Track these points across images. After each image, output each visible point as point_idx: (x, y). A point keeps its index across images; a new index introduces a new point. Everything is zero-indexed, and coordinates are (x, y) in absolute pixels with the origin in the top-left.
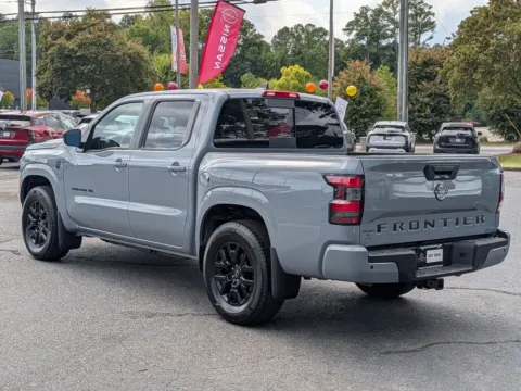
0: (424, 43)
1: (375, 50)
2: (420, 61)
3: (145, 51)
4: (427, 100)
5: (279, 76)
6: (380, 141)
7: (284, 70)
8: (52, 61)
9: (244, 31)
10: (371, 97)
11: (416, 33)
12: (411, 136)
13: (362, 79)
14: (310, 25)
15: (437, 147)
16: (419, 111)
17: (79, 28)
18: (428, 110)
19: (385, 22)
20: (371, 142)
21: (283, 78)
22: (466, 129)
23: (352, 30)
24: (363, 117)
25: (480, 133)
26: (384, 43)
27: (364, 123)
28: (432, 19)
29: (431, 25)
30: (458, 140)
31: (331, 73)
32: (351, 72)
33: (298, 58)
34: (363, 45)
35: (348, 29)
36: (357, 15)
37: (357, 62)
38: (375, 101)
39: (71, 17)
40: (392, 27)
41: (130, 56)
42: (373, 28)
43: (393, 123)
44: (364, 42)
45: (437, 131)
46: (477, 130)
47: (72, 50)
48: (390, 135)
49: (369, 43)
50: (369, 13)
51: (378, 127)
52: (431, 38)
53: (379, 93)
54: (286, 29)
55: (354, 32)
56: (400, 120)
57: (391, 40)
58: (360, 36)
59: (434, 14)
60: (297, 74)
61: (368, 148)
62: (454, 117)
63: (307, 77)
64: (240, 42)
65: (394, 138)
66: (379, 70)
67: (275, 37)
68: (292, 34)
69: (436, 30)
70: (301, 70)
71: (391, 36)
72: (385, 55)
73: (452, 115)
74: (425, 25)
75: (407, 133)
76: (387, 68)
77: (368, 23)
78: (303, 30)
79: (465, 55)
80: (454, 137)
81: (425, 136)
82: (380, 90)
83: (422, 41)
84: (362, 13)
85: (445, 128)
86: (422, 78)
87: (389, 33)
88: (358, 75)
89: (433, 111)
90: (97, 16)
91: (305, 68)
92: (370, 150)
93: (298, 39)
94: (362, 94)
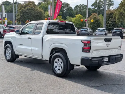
0: (111, 9)
1: (99, 11)
2: (110, 13)
3: (43, 11)
4: (111, 22)
5: (75, 17)
6: (99, 33)
7: (76, 15)
8: (20, 13)
9: (67, 6)
10: (98, 22)
11: (109, 6)
12: (106, 31)
13: (95, 18)
14: (83, 4)
15: (113, 34)
16: (109, 25)
17: (27, 6)
18: (111, 25)
19: (102, 4)
20: (97, 33)
21: (76, 17)
22: (120, 30)
23: (93, 6)
24: (95, 27)
25: (123, 31)
26: (101, 9)
27: (96, 28)
28: (113, 3)
29: (113, 4)
30: (118, 33)
31: (87, 16)
32: (92, 16)
33: (80, 12)
34: (96, 9)
35: (92, 6)
36: (95, 2)
37: (94, 13)
38: (98, 23)
39: (26, 3)
40: (103, 5)
41: (39, 12)
42: (98, 5)
43: (102, 28)
44: (96, 8)
45: (113, 30)
46: (123, 30)
47: (25, 11)
48: (101, 31)
49: (97, 9)
50: (98, 2)
51: (98, 29)
52: (113, 8)
53: (99, 21)
54: (77, 5)
55: (94, 6)
56: (104, 28)
57: (103, 8)
58: (95, 7)
59: (113, 2)
60: (80, 16)
61: (96, 34)
62: (118, 27)
63: (82, 17)
64: (66, 9)
65: (102, 32)
66: (100, 15)
67: (75, 8)
68: (79, 7)
69: (114, 5)
70: (81, 15)
71: (103, 7)
72: (101, 12)
73: (117, 26)
74: (111, 4)
75: (105, 31)
76: (102, 15)
77: (97, 4)
78: (81, 6)
79: (120, 12)
80: (117, 32)
81: (111, 31)
82: (100, 20)
83: (110, 8)
84: (96, 1)
85: (115, 30)
86: (110, 17)
87: (102, 6)
88: (94, 16)
89: (112, 25)
90: (31, 3)
91: (82, 15)
92: (96, 35)
93: (80, 8)
94: (95, 21)
